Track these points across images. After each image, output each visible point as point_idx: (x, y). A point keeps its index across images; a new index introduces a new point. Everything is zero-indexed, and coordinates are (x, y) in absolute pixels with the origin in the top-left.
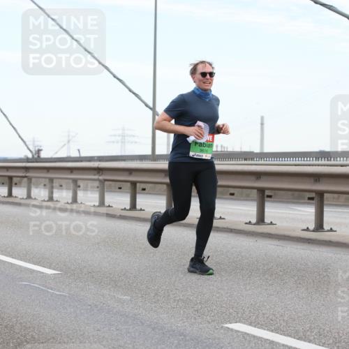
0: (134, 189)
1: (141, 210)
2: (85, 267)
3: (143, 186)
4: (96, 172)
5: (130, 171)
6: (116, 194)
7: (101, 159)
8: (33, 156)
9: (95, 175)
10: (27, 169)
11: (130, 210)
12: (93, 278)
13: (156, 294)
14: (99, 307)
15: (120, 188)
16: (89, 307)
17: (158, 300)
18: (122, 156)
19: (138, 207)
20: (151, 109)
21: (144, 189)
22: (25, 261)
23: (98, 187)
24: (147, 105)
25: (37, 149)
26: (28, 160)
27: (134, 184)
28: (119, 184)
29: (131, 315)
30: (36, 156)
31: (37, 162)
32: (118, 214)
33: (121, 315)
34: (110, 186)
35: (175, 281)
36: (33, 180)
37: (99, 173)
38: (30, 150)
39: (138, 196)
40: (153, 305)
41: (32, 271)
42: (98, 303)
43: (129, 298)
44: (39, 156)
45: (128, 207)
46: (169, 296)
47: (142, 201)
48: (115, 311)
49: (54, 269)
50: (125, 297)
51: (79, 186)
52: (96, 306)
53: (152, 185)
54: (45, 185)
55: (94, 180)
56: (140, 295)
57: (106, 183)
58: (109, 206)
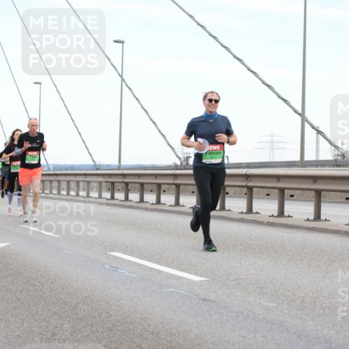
0: (282, 195)
1: (289, 216)
2: (231, 274)
3: (291, 192)
4: (244, 179)
5: (278, 178)
6: (264, 200)
7: (249, 165)
8: (181, 164)
9: (243, 182)
10: (175, 176)
11: (278, 216)
12: (240, 284)
13: (303, 301)
14: (245, 313)
15: (268, 195)
16: (235, 314)
17: (305, 307)
18: (270, 163)
19: (286, 214)
20: (299, 114)
21: (292, 196)
22: (172, 267)
23: (246, 194)
24: (296, 111)
25: (186, 156)
26: (176, 167)
27: (282, 191)
28: (266, 191)
29: (276, 322)
30: (184, 164)
31: (185, 169)
32: (266, 221)
33: (267, 322)
34: (258, 192)
35: (322, 288)
36: (182, 187)
37: (247, 179)
38: (179, 157)
39: (286, 202)
40: (299, 313)
41: (179, 278)
42: (244, 310)
43: (275, 305)
44: (187, 164)
45: (276, 214)
46: (315, 303)
47: (290, 207)
48: (261, 317)
49: (200, 276)
50: (272, 304)
51: (227, 193)
52: (242, 313)
53: (300, 191)
54: (193, 192)
55: (242, 187)
56: (286, 302)
57: (254, 190)
58: (257, 213)
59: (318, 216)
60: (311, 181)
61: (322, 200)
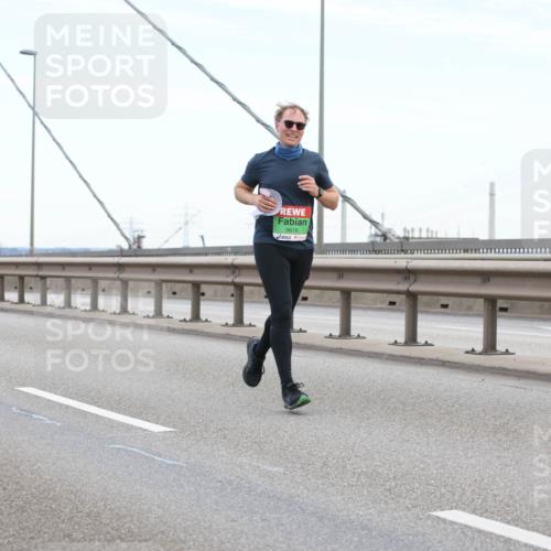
1: (301, 331)
2: (212, 421)
4: (229, 272)
6: (262, 306)
7: (237, 250)
8: (130, 246)
9: (228, 276)
10: (120, 266)
12: (225, 437)
13: (324, 464)
14: (235, 483)
16: (219, 484)
17: (328, 474)
19: (296, 327)
21: (305, 299)
23: (232, 295)
25: (136, 235)
26: (122, 253)
29: (284, 496)
30: (135, 247)
31: (137, 256)
33: (269, 497)
34: (252, 292)
35: (355, 443)
36: (131, 284)
37: (233, 273)
38: (126, 238)
40: (320, 482)
41: (129, 428)
42: (233, 478)
43: (282, 470)
44: (139, 247)
46: (344, 467)
47: (302, 316)
48: (259, 490)
49: (162, 424)
50: (276, 469)
51: (203, 294)
52: (230, 482)
53: (317, 292)
54: (149, 292)
55: (227, 284)
56: (299, 466)
57: (246, 288)
58: (250, 325)
59: (346, 331)
60: (335, 275)
61: (352, 305)
